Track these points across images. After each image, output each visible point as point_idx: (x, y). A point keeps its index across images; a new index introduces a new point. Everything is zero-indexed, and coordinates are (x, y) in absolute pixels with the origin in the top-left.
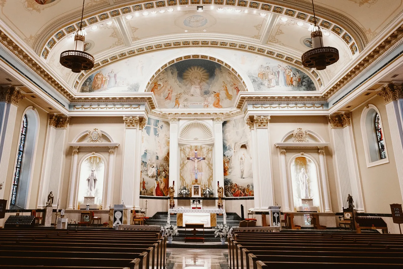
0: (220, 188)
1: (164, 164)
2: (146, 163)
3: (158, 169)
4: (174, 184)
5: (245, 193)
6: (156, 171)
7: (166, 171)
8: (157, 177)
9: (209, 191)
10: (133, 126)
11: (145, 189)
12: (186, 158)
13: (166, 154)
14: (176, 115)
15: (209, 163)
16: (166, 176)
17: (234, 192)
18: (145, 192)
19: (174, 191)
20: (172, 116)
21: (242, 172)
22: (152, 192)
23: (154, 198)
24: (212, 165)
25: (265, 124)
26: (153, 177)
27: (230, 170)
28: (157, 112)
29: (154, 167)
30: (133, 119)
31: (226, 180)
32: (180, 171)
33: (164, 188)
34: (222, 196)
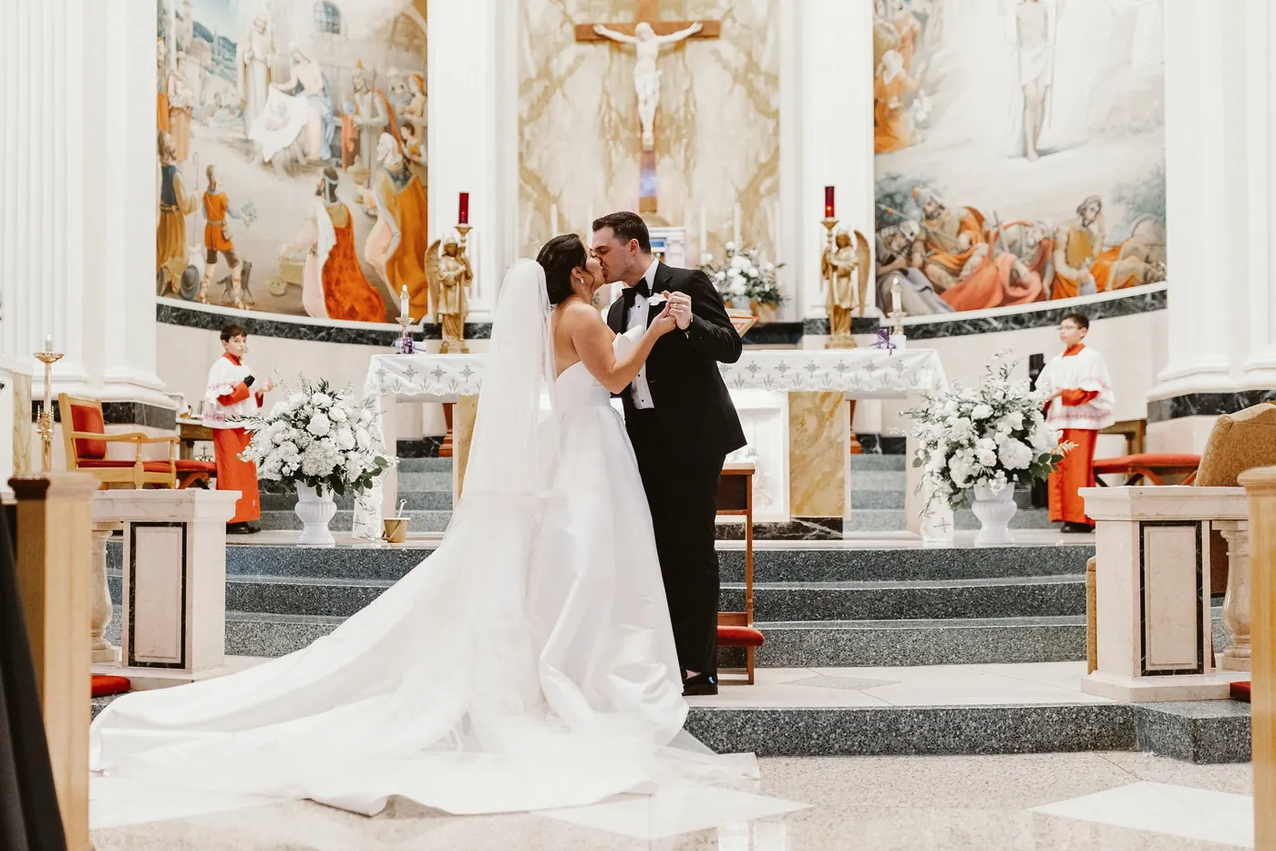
0: (843, 242)
1: (392, 72)
2: (232, 46)
3: (337, 113)
4: (464, 217)
5: (1056, 276)
6: (325, 123)
7: (405, 133)
8: (332, 175)
9: (753, 273)
11: (232, 261)
12: (569, 29)
15: (752, 65)
16: (411, 167)
17: (955, 273)
18: (228, 281)
19: (467, 276)
21: (1036, 108)
22: (290, 284)
23: (316, 333)
24: (773, 80)
26: (295, 167)
27: (921, 109)
29: (300, 87)
31: (891, 188)
32: (521, 134)
33: (396, 262)
34: (862, 305)
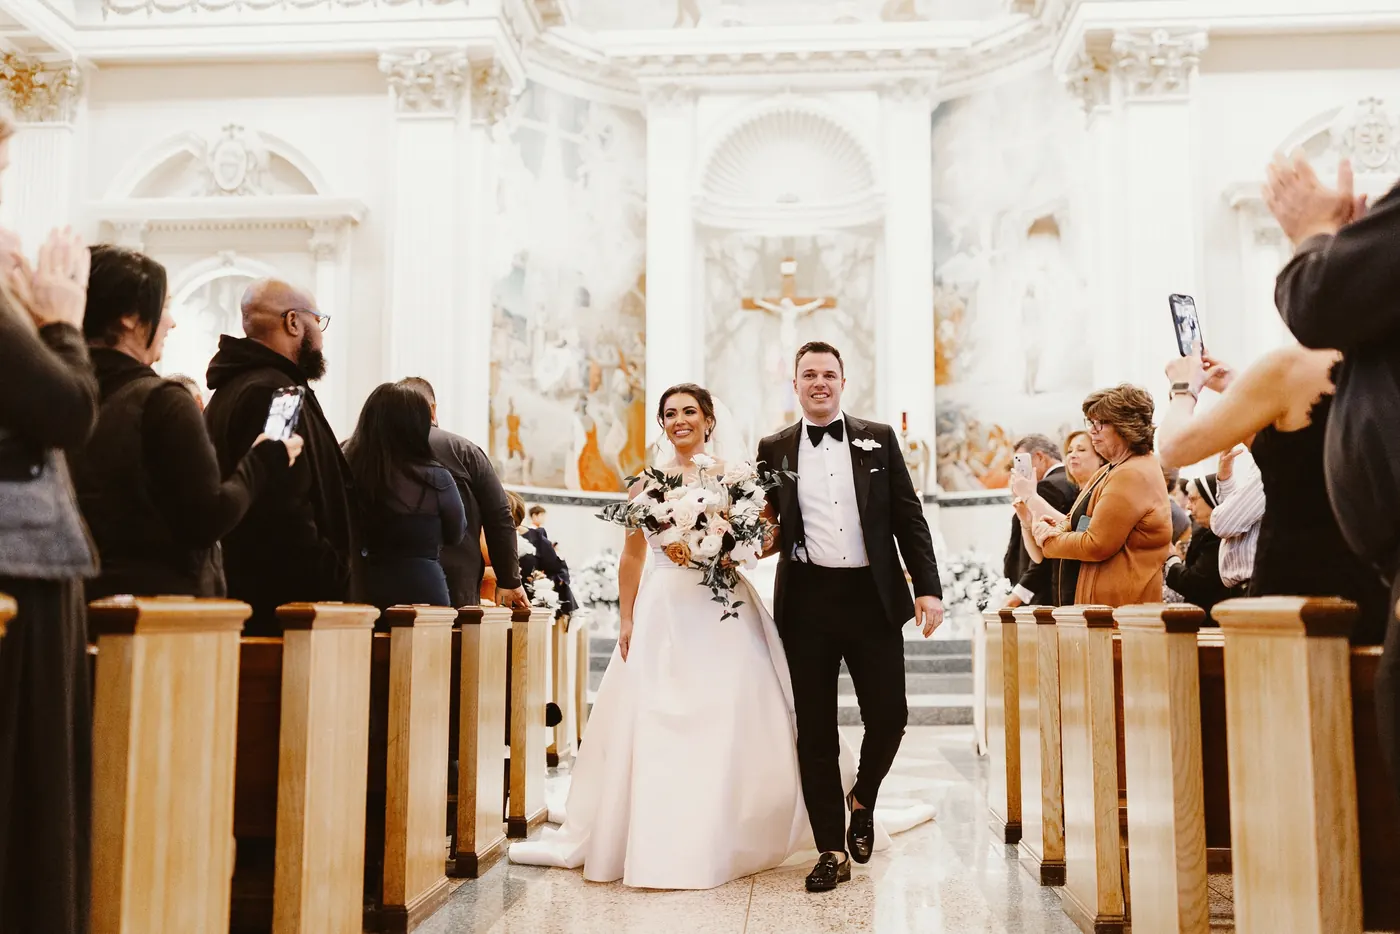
0: (914, 446)
1: (622, 330)
2: (524, 321)
3: (587, 358)
6: (580, 365)
7: (631, 369)
8: (585, 398)
10: (438, 104)
11: (523, 456)
12: (738, 302)
13: (633, 279)
14: (682, 68)
15: (857, 325)
16: (634, 391)
17: (987, 465)
18: (520, 470)
20: (660, 75)
22: (557, 470)
23: (573, 501)
24: (871, 335)
25: (1172, 79)
26: (562, 394)
27: (965, 358)
28: (574, 51)
29: (565, 343)
30: (439, 67)
31: (946, 408)
33: (624, 454)
34: (926, 488)
